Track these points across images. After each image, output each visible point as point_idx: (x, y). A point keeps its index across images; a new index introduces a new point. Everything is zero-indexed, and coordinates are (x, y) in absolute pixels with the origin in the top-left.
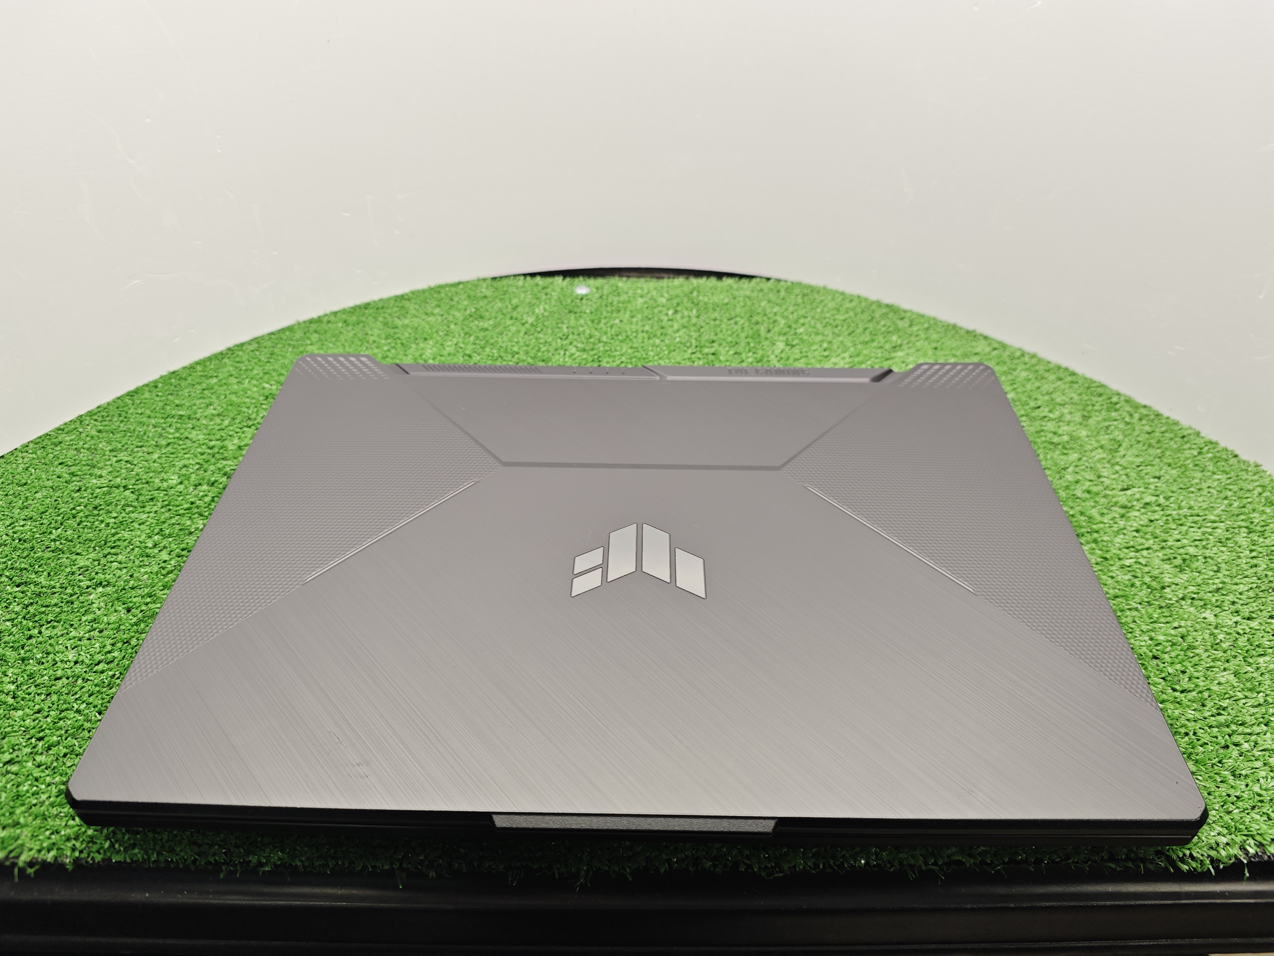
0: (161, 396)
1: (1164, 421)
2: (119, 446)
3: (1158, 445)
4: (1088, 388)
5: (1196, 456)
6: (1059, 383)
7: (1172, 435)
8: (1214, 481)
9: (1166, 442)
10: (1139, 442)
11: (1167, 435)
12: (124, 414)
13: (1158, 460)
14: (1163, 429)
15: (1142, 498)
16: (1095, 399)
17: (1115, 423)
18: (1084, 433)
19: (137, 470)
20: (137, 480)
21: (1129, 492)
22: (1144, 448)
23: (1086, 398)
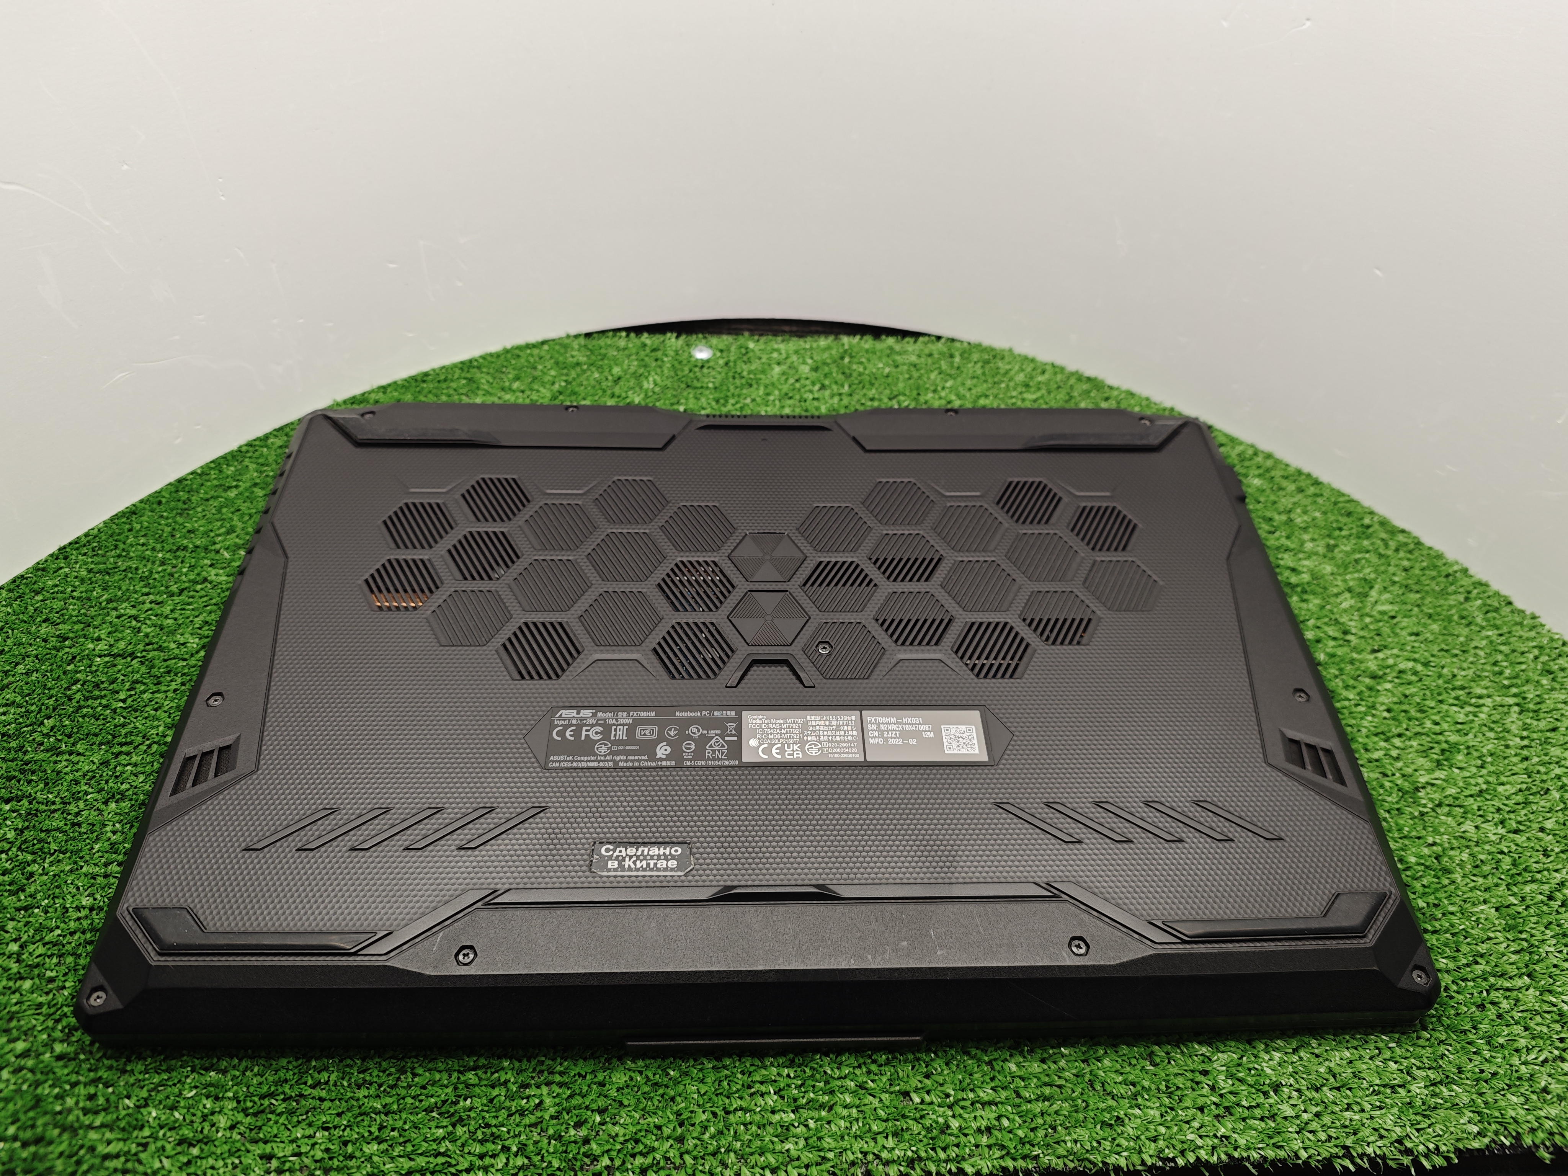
0: (167, 518)
1: (1425, 552)
2: (119, 593)
3: (1415, 588)
4: (1335, 503)
5: (1461, 604)
6: (1300, 496)
7: (1434, 573)
8: (1482, 639)
9: (1427, 582)
10: (1394, 583)
11: (1427, 572)
12: (121, 546)
13: (1416, 609)
14: (1425, 564)
15: (1395, 665)
16: (1344, 520)
17: (1367, 556)
18: (1328, 569)
19: (146, 629)
20: (148, 644)
21: (1380, 655)
22: (1400, 592)
23: (1332, 518)
